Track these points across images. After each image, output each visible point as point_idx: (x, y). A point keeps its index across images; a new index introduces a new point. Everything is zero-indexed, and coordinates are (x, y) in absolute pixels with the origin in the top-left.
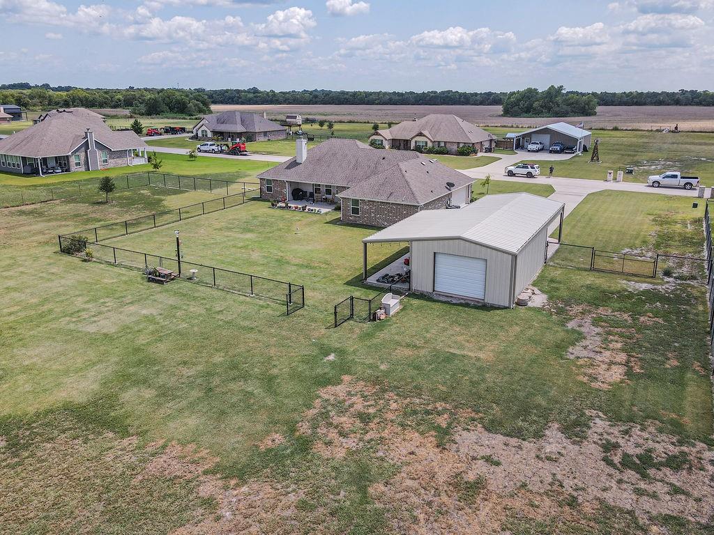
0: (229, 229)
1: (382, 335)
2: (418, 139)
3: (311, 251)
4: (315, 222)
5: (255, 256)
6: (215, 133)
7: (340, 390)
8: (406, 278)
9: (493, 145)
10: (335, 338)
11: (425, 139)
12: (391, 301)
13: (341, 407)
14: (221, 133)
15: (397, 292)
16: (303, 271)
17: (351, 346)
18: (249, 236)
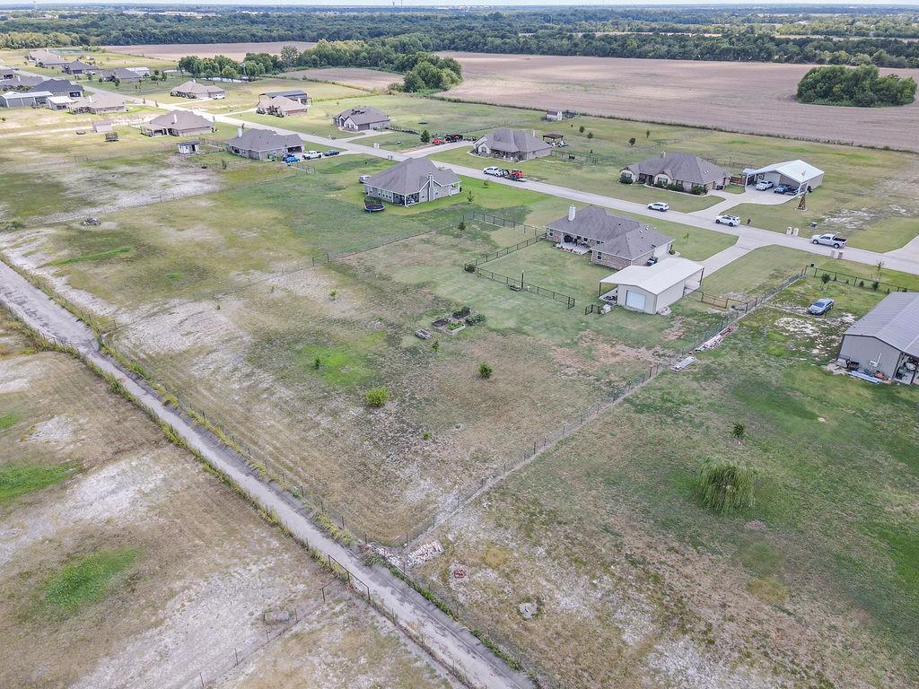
0: (534, 262)
1: (601, 319)
2: (661, 176)
3: (576, 280)
4: (578, 261)
5: (551, 280)
6: (493, 151)
7: (586, 333)
8: (615, 298)
9: (727, 182)
10: (585, 318)
11: (667, 177)
12: (607, 308)
13: (586, 336)
14: (498, 152)
15: (611, 304)
16: (573, 290)
17: (590, 322)
18: (545, 268)
